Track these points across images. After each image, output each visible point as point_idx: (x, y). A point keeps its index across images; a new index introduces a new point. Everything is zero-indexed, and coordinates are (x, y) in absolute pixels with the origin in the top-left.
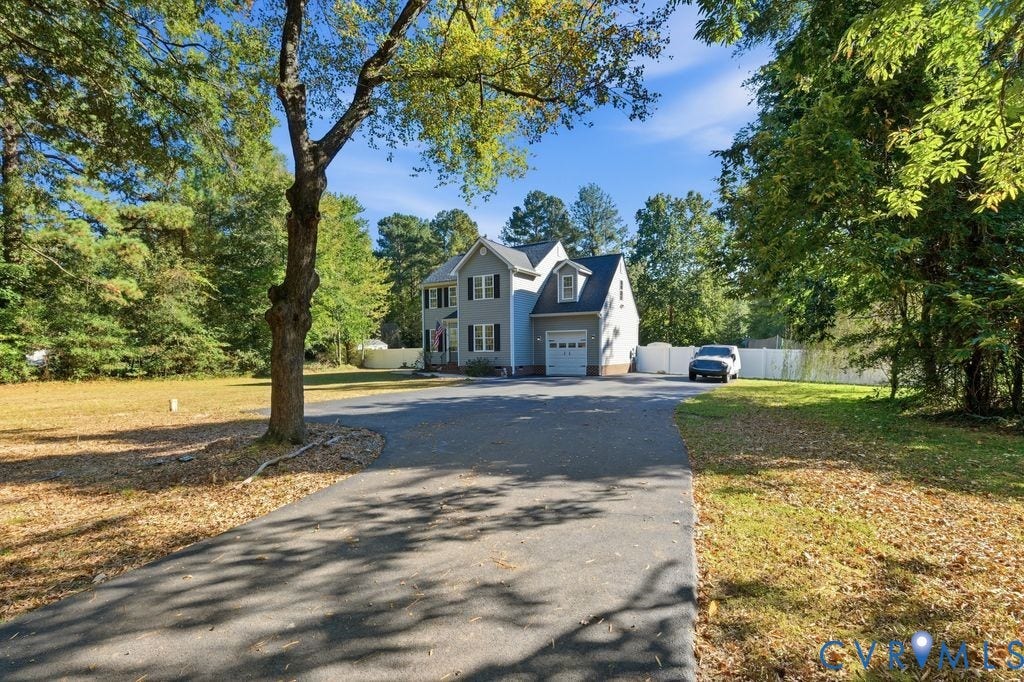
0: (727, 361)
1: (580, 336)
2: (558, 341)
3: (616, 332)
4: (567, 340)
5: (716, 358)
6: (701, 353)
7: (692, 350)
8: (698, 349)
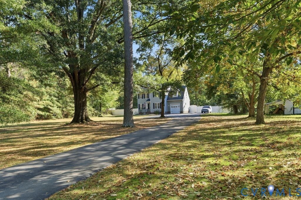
0: (209, 109)
1: (178, 105)
2: (173, 106)
3: (186, 104)
4: (175, 106)
5: (207, 108)
6: (204, 107)
7: (202, 107)
8: (203, 107)
